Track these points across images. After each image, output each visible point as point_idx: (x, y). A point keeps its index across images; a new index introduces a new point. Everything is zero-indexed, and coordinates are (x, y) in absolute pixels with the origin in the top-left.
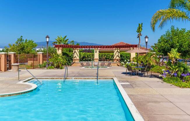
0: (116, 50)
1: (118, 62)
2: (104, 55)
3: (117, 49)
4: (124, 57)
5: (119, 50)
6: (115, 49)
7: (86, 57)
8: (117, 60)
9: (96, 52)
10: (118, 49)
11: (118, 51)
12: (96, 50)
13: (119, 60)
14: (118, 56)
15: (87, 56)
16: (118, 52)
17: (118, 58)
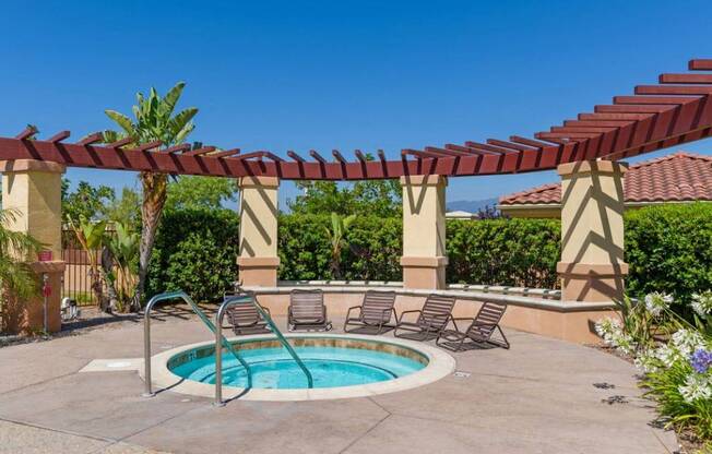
0: (584, 184)
1: (595, 299)
2: (499, 237)
3: (585, 166)
4: (671, 251)
5: (608, 185)
6: (574, 176)
7: (376, 244)
8: (594, 280)
9: (416, 210)
10: (595, 173)
11: (595, 192)
12: (416, 191)
13: (611, 283)
14: (605, 242)
15: (383, 241)
16: (604, 201)
17: (598, 259)
